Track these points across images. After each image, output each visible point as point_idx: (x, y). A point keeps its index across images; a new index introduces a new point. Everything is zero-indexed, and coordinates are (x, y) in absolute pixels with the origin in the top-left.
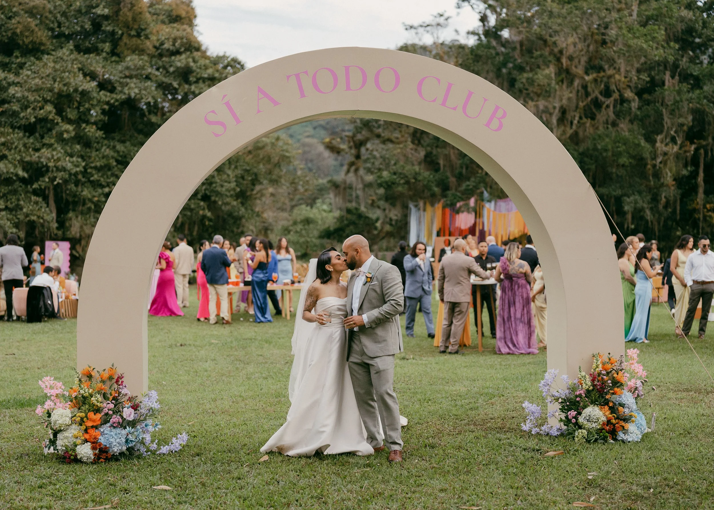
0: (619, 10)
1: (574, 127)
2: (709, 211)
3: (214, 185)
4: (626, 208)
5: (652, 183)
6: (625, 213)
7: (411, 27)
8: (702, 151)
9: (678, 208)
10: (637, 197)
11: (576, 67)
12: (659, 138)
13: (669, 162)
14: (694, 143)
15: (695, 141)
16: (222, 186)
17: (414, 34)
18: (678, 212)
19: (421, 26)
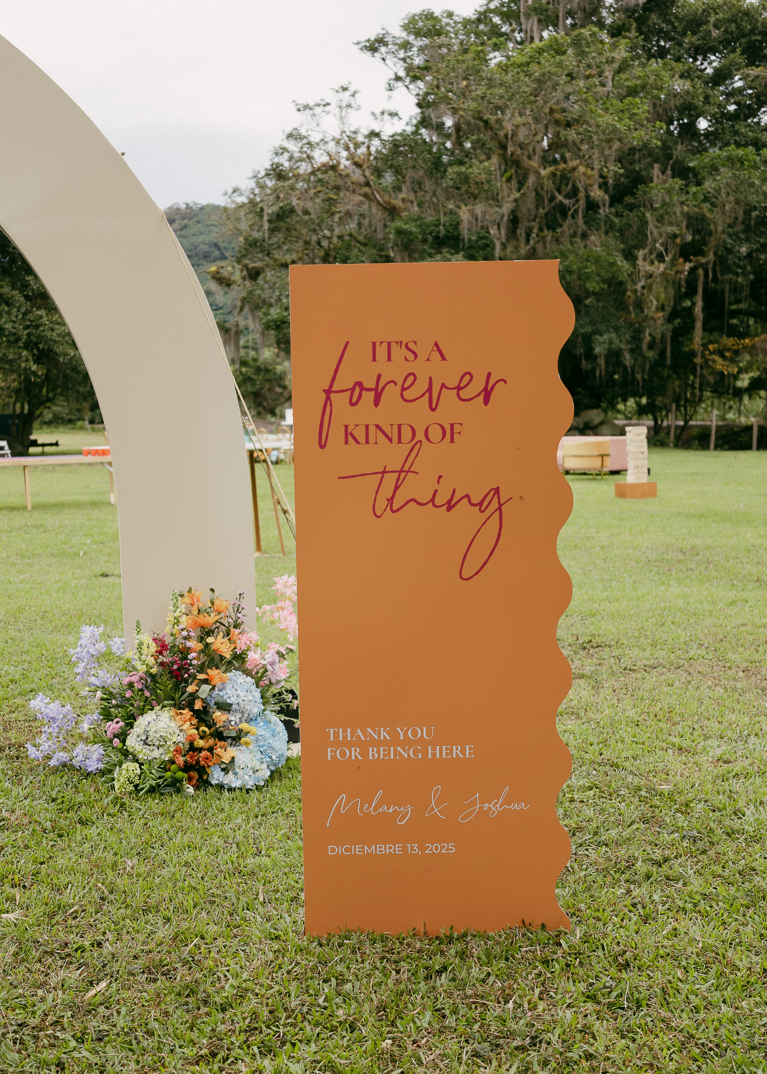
0: (588, 77)
1: (532, 242)
2: (711, 353)
3: (42, 328)
4: (597, 350)
5: (633, 315)
6: (595, 357)
7: (306, 107)
8: (701, 272)
9: (669, 349)
10: (613, 335)
11: (529, 157)
12: (641, 253)
13: (654, 287)
14: (690, 261)
15: (692, 257)
16: (53, 330)
17: (309, 116)
18: (669, 354)
19: (318, 105)
